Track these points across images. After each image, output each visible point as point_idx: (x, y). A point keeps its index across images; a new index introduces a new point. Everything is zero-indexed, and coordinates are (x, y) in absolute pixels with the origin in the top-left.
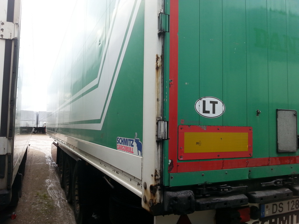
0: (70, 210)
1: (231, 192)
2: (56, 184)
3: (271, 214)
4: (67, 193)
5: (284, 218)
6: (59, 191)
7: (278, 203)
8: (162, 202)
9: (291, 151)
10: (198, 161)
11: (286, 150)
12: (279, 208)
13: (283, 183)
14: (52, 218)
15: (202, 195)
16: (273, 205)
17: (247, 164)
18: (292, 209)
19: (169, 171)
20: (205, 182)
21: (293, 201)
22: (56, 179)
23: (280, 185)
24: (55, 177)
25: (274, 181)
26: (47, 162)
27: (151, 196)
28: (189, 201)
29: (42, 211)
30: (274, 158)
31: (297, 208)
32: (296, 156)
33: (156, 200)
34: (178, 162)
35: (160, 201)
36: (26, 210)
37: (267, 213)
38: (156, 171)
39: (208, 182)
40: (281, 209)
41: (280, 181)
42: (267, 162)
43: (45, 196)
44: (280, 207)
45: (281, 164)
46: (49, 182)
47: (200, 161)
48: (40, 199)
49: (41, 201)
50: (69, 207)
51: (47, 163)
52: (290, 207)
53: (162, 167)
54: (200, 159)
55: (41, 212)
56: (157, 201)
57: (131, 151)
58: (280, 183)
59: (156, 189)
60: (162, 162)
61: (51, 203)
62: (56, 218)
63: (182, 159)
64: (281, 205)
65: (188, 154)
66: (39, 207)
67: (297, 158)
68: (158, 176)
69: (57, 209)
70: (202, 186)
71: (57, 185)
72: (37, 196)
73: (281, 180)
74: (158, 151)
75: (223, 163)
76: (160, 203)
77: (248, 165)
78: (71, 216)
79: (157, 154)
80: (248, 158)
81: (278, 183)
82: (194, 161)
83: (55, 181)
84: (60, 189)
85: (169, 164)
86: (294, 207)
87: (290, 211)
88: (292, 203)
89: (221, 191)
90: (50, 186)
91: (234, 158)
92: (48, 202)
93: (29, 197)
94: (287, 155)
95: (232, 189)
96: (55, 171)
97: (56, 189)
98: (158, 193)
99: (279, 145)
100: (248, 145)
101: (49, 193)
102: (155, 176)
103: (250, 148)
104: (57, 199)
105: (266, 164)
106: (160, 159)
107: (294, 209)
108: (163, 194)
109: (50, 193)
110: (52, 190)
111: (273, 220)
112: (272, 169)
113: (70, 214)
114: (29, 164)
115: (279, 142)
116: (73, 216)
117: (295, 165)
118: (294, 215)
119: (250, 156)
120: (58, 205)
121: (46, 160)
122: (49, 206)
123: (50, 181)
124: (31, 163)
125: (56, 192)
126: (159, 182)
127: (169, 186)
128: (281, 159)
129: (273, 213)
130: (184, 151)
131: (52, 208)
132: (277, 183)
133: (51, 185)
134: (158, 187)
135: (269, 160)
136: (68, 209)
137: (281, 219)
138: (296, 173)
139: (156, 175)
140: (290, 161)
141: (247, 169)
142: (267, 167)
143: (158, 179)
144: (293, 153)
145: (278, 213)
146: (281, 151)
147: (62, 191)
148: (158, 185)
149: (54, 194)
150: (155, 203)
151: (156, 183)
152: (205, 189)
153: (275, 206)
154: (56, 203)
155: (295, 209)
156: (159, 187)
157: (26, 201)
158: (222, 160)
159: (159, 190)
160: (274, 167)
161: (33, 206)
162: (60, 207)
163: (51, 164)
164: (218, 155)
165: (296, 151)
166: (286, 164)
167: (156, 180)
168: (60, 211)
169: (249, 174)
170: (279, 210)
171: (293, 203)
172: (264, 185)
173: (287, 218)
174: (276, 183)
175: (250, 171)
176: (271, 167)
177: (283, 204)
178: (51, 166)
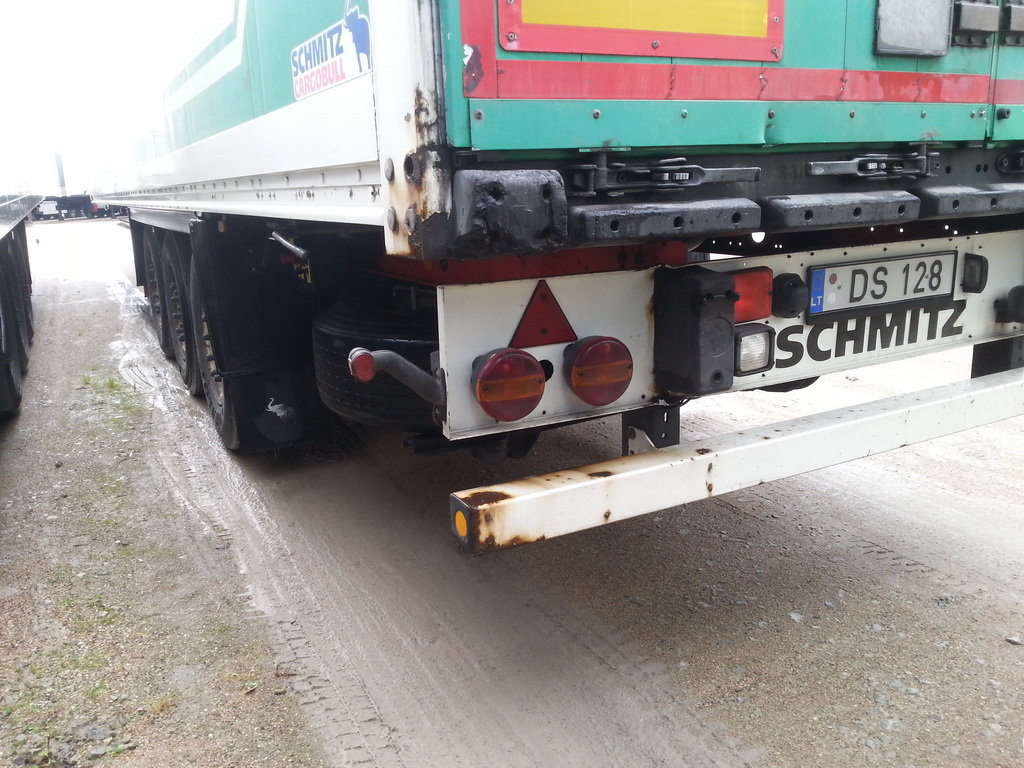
0: (199, 415)
1: (702, 184)
2: (150, 351)
3: (846, 304)
4: (184, 365)
5: (888, 318)
6: (161, 370)
7: (870, 269)
8: (448, 211)
9: (927, 52)
10: (577, 59)
11: (908, 46)
12: (871, 286)
13: (889, 169)
14: (140, 439)
15: (595, 191)
16: (855, 273)
17: (763, 89)
18: (917, 290)
19: (467, 91)
20: (607, 142)
21: (922, 264)
22: (145, 339)
23: (878, 176)
24: (144, 334)
25: (857, 160)
26: (109, 296)
27: (411, 194)
28: (547, 201)
29: (105, 423)
30: (861, 72)
31: (933, 289)
32: (941, 73)
33: (425, 203)
34: (500, 56)
35: (442, 206)
36: (53, 424)
37: (833, 299)
38: (419, 94)
39: (614, 144)
40: (879, 290)
41: (879, 162)
42: (834, 87)
43: (112, 386)
44: (877, 282)
45: (887, 98)
46: (125, 348)
47: (585, 59)
48: (97, 393)
49: (99, 398)
50: (198, 408)
51: (112, 298)
52: (911, 286)
53: (439, 78)
54: (585, 54)
55: (103, 425)
56: (429, 205)
57: (339, 73)
58: (878, 169)
59: (425, 162)
60: (440, 57)
61: (134, 402)
62: (155, 437)
63: (514, 46)
64: (880, 276)
65: (536, 27)
66: (94, 414)
67: (945, 81)
68: (428, 113)
69: (155, 415)
70: (592, 156)
71: (152, 353)
72: (83, 388)
73: (885, 157)
74: (420, 14)
75: (672, 75)
76: (444, 213)
77: (765, 92)
78: (203, 430)
79: (418, 27)
80: (765, 65)
81: (872, 166)
82: (561, 59)
83: (142, 345)
84: (161, 363)
85: (466, 61)
86: (924, 284)
87: (911, 295)
88: (917, 269)
89: (664, 182)
90: (127, 358)
91: (714, 59)
92: (124, 400)
93: (57, 392)
94: (908, 68)
95: (703, 173)
96: (143, 316)
97: (149, 365)
98: (431, 176)
99: (883, 26)
100: (769, 13)
101: (126, 377)
102: (417, 113)
103: (775, 27)
104: (153, 390)
105: (832, 94)
106: (430, 48)
107: (922, 290)
108: (449, 180)
109: (128, 376)
110: (135, 369)
111: (851, 326)
112: (852, 116)
113: (201, 424)
114: (49, 306)
115: (882, 13)
116: (211, 429)
117: (936, 106)
118: (922, 311)
119: (773, 58)
120: (160, 404)
121: (108, 289)
122: (127, 409)
123: (127, 345)
124: (54, 301)
125: (148, 372)
126: (433, 136)
127: (469, 148)
128: (885, 79)
129: (852, 299)
130: (520, 14)
131: (137, 416)
132: (867, 166)
133: (133, 355)
134: (429, 156)
135: (842, 80)
136: (192, 413)
137: (877, 322)
138: (935, 138)
139: (419, 109)
140: (919, 90)
141: (762, 107)
142: (834, 107)
143: (429, 127)
144: (932, 58)
145: (868, 301)
146: (890, 47)
147: (171, 367)
148: (431, 146)
149: (144, 379)
150: (424, 213)
151: (422, 137)
152: (605, 169)
153: (860, 278)
154: (151, 400)
155: (928, 293)
156: (433, 155)
157: (49, 401)
158: (667, 62)
159: (437, 165)
160: (862, 108)
161: (73, 414)
162: (164, 409)
163: (127, 300)
164: (655, 44)
165: (944, 53)
166: (905, 99)
167: (420, 127)
168: (166, 419)
169: (768, 126)
170: (873, 292)
171: (921, 269)
172: (819, 171)
173: (899, 320)
174: (862, 166)
175: (771, 116)
176: (850, 106)
177: (886, 273)
178: (127, 307)
